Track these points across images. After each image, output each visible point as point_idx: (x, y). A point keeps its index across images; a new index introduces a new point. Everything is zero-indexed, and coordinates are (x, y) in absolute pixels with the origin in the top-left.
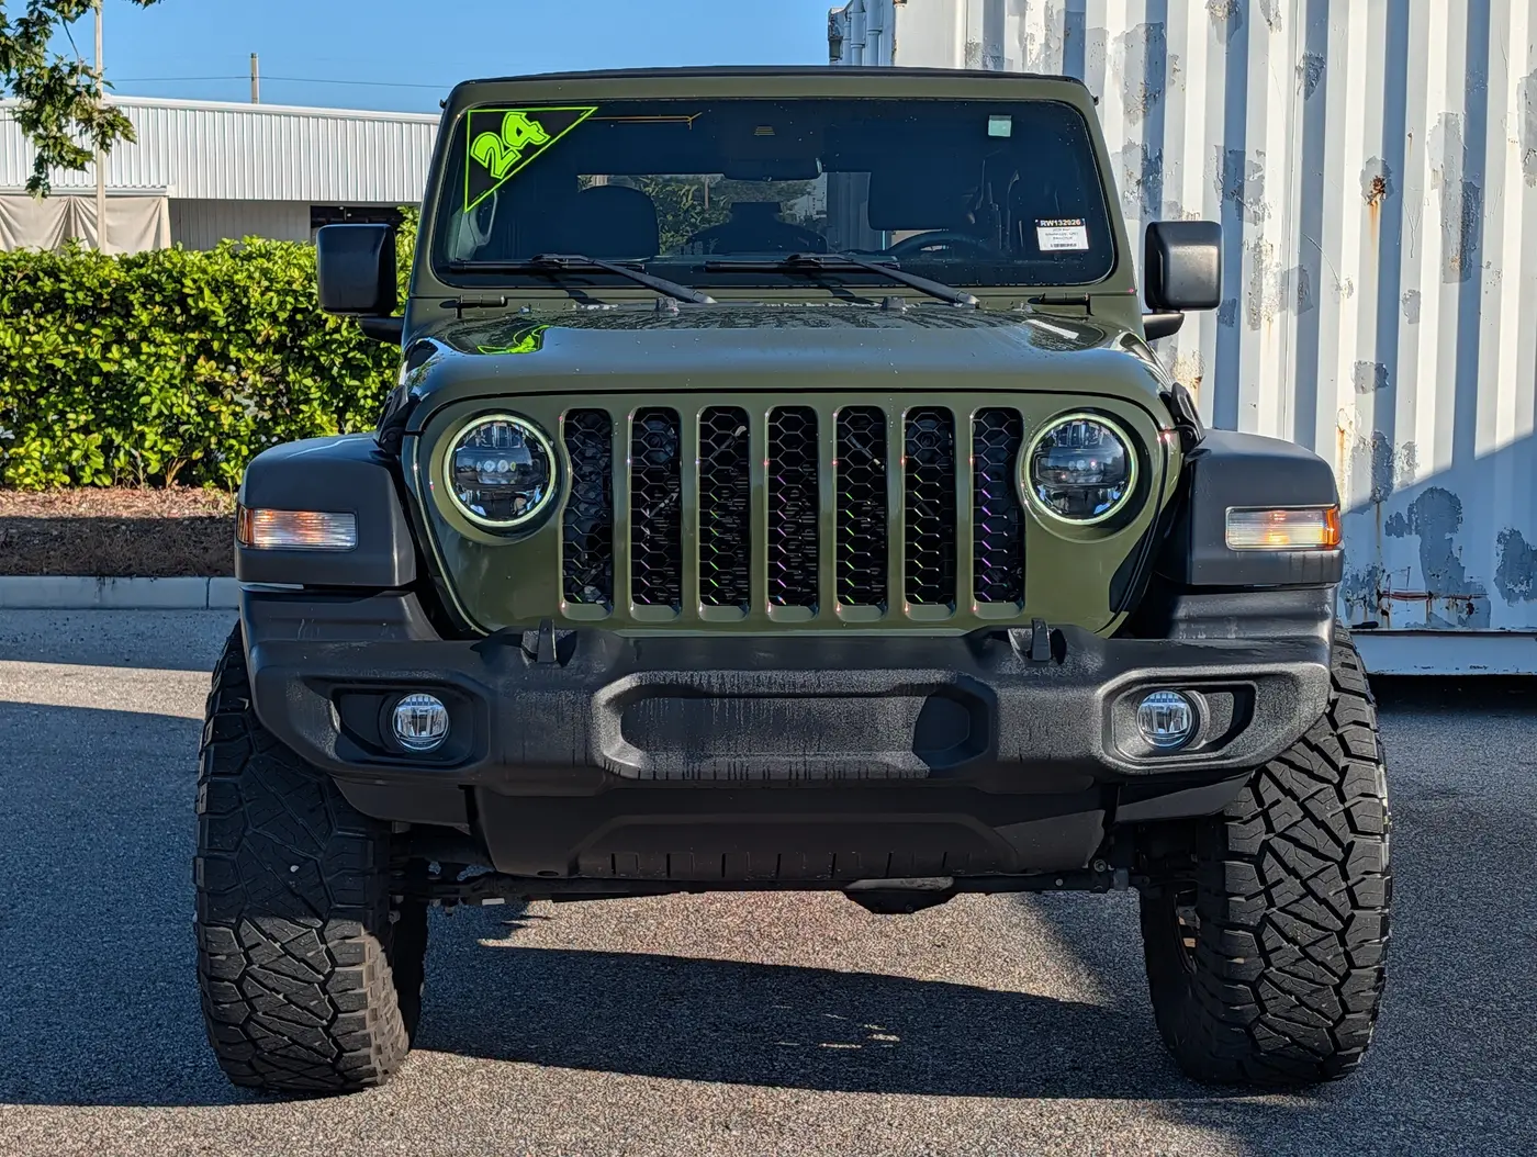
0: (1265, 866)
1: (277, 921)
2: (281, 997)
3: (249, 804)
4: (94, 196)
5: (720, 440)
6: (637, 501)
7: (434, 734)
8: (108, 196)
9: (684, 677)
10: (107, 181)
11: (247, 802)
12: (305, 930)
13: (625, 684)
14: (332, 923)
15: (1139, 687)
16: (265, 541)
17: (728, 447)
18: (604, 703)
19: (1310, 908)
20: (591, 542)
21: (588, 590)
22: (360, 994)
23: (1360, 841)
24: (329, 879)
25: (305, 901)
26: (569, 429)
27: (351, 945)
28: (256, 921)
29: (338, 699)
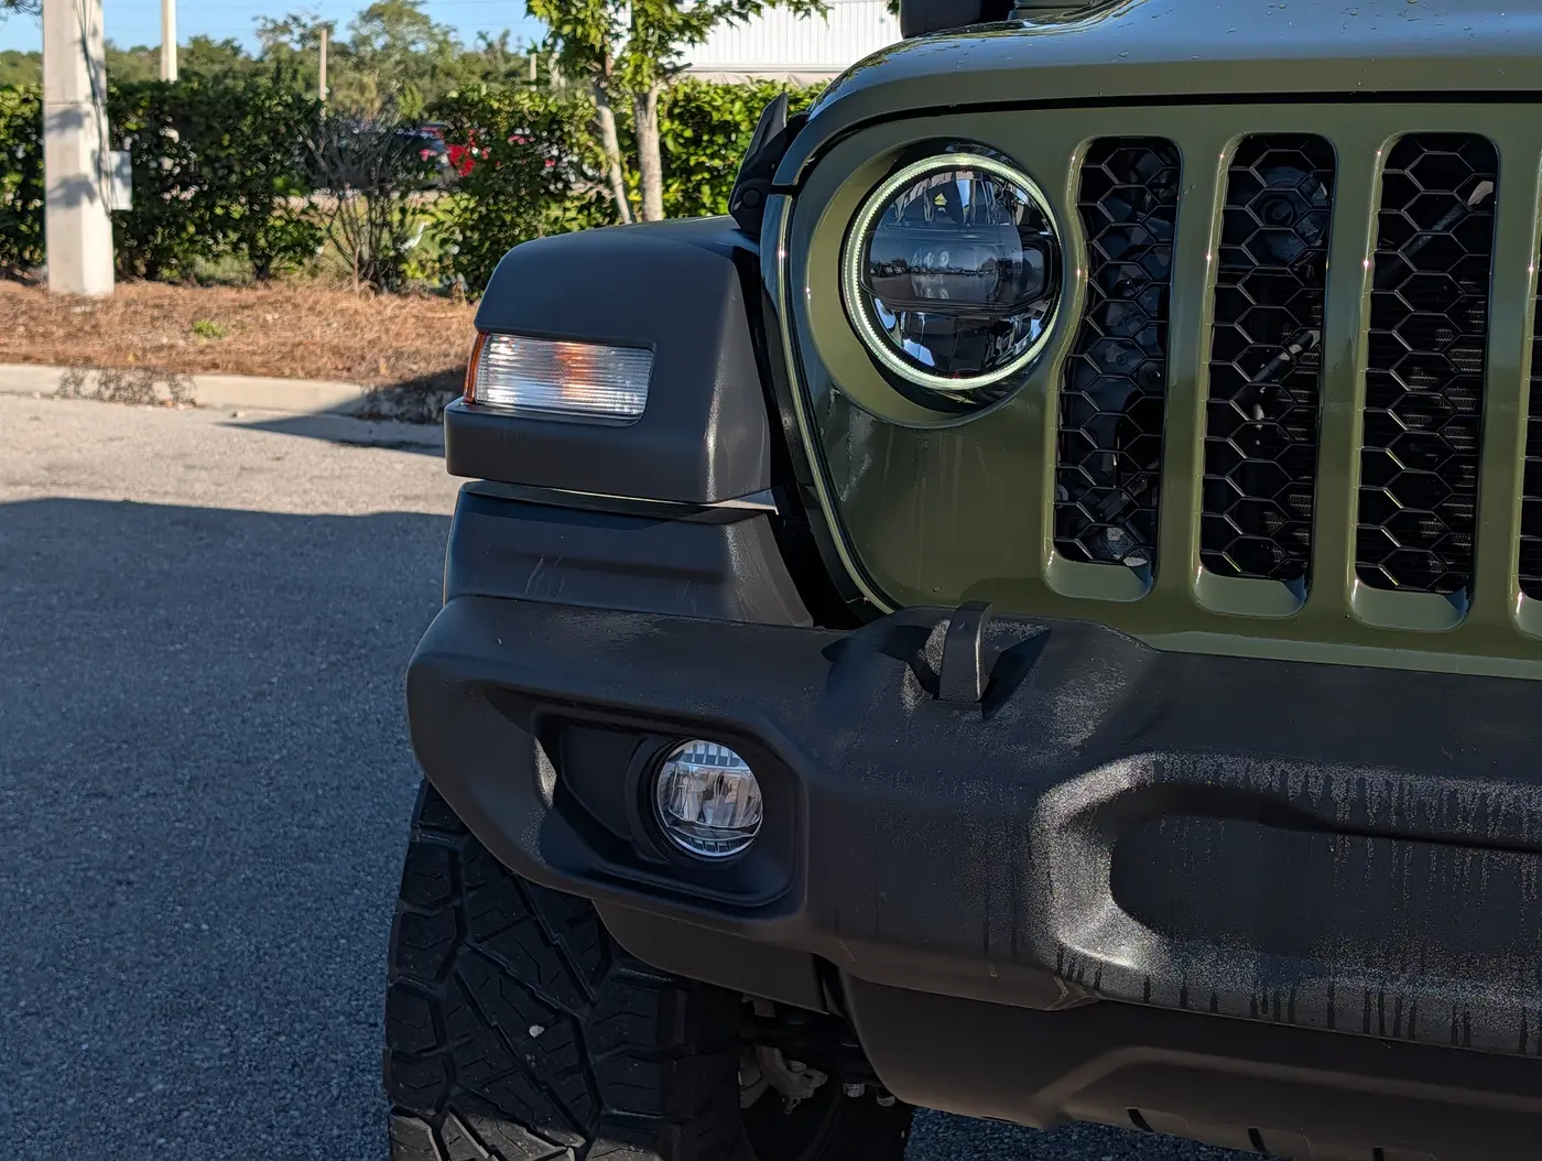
1: (504, 1127)
3: (471, 894)
5: (1428, 212)
6: (1224, 344)
7: (737, 825)
9: (1264, 775)
11: (469, 889)
12: (554, 1149)
13: (1117, 777)
14: (600, 1146)
16: (500, 396)
17: (1447, 228)
18: (1057, 823)
20: (1123, 430)
21: (1114, 534)
24: (599, 1058)
25: (552, 1095)
26: (1092, 184)
28: (473, 1122)
29: (555, 733)
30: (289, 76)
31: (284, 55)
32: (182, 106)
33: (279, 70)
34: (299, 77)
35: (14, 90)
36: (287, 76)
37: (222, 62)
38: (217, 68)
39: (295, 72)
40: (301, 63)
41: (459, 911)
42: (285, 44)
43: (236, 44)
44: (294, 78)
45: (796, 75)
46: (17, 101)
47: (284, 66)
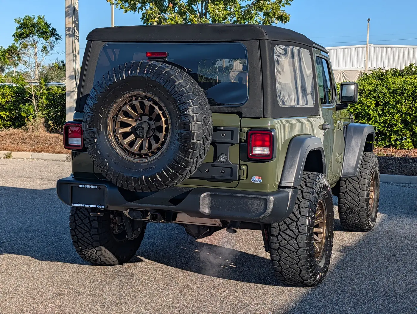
4: (365, 70)
8: (368, 70)
10: (368, 67)
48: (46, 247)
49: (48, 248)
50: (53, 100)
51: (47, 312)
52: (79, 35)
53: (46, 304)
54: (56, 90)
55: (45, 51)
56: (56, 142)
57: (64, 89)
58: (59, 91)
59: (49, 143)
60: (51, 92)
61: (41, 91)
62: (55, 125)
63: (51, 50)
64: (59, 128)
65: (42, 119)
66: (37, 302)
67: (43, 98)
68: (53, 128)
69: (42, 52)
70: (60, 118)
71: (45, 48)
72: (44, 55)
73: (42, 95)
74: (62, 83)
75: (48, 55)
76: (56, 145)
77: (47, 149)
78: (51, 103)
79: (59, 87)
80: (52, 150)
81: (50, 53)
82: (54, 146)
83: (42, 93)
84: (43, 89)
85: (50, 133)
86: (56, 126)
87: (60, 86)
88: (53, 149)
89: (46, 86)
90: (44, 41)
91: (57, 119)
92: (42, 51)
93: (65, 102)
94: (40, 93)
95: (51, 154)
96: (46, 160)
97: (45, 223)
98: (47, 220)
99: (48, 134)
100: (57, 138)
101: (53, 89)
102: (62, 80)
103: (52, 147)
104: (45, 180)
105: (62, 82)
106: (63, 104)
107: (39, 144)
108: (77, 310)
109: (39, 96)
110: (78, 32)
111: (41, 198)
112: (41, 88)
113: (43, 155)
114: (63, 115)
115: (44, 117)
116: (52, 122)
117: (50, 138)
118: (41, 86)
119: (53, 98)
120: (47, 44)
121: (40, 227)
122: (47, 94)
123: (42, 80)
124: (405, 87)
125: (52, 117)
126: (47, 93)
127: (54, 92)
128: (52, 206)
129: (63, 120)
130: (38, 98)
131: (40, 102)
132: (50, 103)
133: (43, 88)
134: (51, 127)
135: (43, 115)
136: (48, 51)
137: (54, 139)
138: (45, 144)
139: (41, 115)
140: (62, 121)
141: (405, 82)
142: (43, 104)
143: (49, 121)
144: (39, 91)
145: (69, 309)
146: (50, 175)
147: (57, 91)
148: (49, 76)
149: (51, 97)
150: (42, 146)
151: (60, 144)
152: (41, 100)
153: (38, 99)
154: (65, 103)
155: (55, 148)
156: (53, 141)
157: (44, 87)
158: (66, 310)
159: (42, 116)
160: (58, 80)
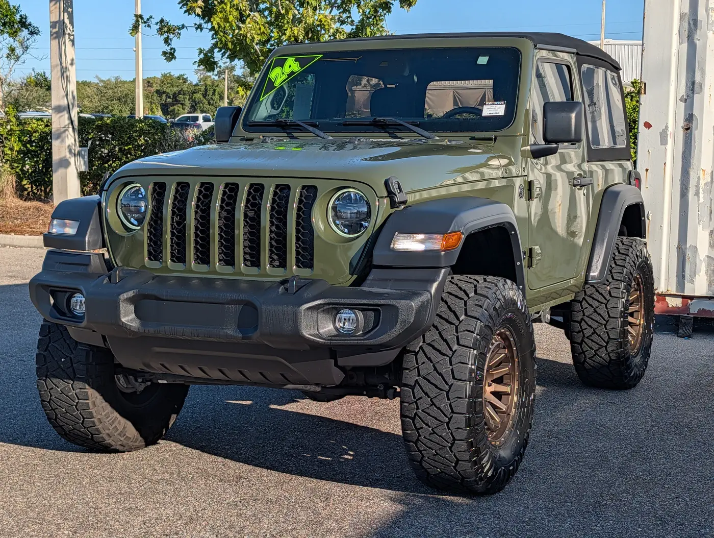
0: (415, 391)
1: (58, 380)
2: (64, 410)
9: (154, 292)
12: (67, 384)
13: (131, 293)
14: (76, 382)
15: (328, 307)
18: (122, 300)
19: (434, 411)
22: (90, 412)
23: (456, 383)
24: (75, 365)
25: (66, 373)
27: (83, 392)
28: (51, 379)
29: (53, 293)
30: (211, 94)
31: (209, 83)
32: (110, 128)
33: (206, 90)
34: (216, 93)
35: (42, 121)
36: (210, 93)
37: (178, 87)
38: (175, 89)
39: (215, 90)
40: (217, 86)
41: (50, 337)
42: (210, 76)
43: (185, 77)
44: (214, 94)
45: (457, 90)
46: (43, 126)
47: (208, 88)
48: (20, 377)
49: (23, 378)
50: (30, 142)
51: (22, 462)
52: (73, 33)
53: (20, 452)
54: (35, 125)
55: (13, 57)
56: (35, 216)
57: (49, 124)
58: (40, 127)
59: (23, 217)
60: (26, 129)
61: (9, 127)
62: (34, 188)
63: (23, 54)
64: (41, 192)
65: (10, 177)
66: (6, 449)
67: (13, 139)
68: (29, 192)
69: (9, 59)
70: (42, 174)
71: (12, 50)
72: (12, 64)
73: (11, 135)
74: (47, 113)
75: (19, 63)
76: (36, 222)
77: (19, 229)
78: (27, 147)
79: (41, 120)
80: (29, 229)
81: (21, 59)
82: (32, 223)
83: (11, 130)
84: (11, 124)
85: (25, 200)
86: (36, 189)
87: (43, 118)
88: (31, 228)
89: (18, 118)
90: (11, 40)
91: (37, 176)
92: (7, 57)
93: (51, 146)
94: (6, 130)
95: (27, 237)
96: (19, 247)
97: (17, 343)
98: (20, 338)
99: (21, 202)
100: (37, 209)
101: (29, 124)
102: (46, 107)
103: (29, 225)
104: (17, 278)
105: (46, 111)
106: (48, 149)
107: (5, 219)
108: (68, 459)
109: (5, 135)
110: (73, 27)
111: (11, 307)
112: (9, 122)
113: (13, 239)
114: (47, 170)
115: (14, 172)
116: (28, 182)
117: (25, 210)
118: (7, 119)
119: (30, 140)
120: (16, 45)
121: (10, 349)
122: (19, 132)
123: (9, 108)
124: (634, 117)
125: (28, 172)
126: (19, 130)
127: (32, 128)
128: (29, 319)
129: (48, 178)
130: (4, 140)
131: (6, 147)
132: (25, 149)
133: (11, 121)
134: (26, 190)
135: (12, 169)
136: (18, 58)
137: (31, 210)
138: (17, 219)
139: (9, 169)
140: (46, 179)
141: (635, 109)
142: (11, 149)
143: (22, 181)
144: (4, 127)
145: (56, 458)
146: (25, 270)
147: (36, 127)
148: (23, 100)
149: (26, 138)
150: (11, 223)
151: (42, 220)
152: (9, 143)
153: (2, 141)
154: (51, 148)
155: (34, 226)
156: (30, 215)
157: (14, 120)
158: (52, 459)
159: (10, 171)
160: (38, 107)
